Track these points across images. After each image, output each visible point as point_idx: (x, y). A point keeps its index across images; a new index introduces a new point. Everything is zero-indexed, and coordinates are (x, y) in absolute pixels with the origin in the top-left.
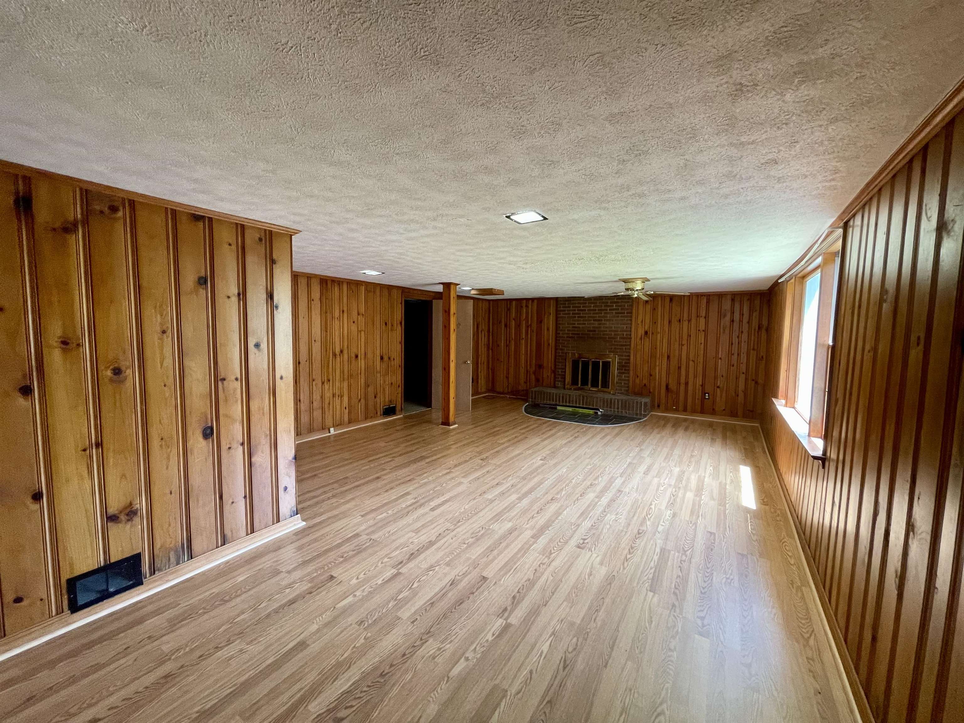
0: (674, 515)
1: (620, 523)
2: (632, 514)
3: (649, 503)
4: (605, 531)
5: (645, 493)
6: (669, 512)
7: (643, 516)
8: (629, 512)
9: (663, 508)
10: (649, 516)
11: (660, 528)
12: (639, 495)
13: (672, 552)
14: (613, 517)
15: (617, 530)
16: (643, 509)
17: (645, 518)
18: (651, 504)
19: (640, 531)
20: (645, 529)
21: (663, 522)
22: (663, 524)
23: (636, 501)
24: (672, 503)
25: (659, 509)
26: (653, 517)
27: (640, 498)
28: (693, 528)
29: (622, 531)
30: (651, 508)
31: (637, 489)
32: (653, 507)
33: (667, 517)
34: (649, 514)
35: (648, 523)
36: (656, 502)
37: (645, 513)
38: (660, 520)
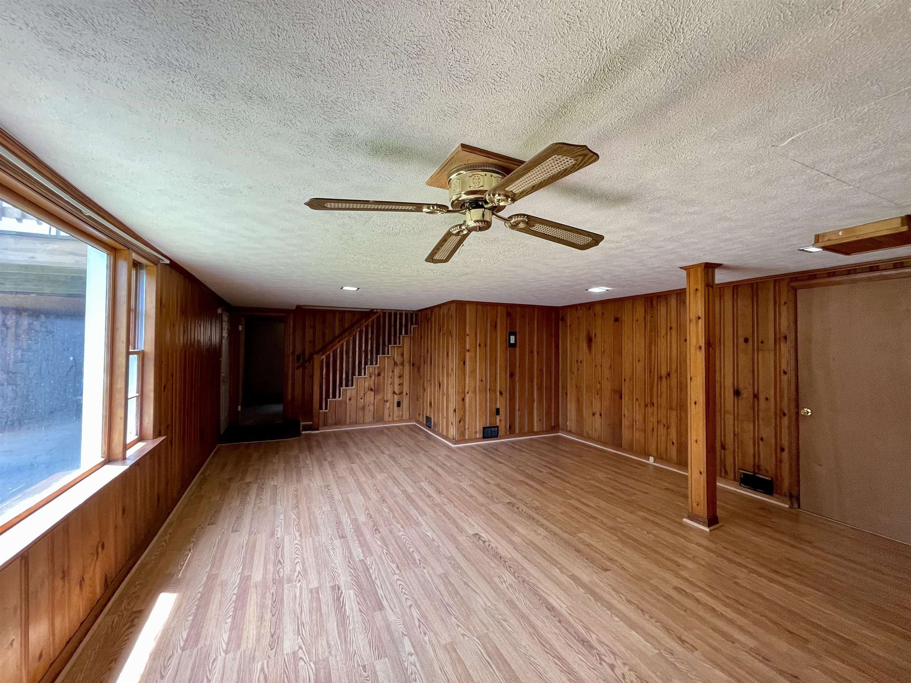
0: (272, 534)
1: (315, 507)
2: (312, 517)
3: (303, 536)
4: (321, 498)
5: (315, 549)
6: (279, 536)
7: (302, 520)
8: (315, 519)
9: (287, 539)
10: (296, 522)
11: (282, 517)
12: (319, 541)
13: (268, 505)
14: (324, 509)
15: (314, 502)
16: (305, 527)
17: (299, 518)
18: (300, 535)
19: (297, 508)
20: (294, 511)
21: (281, 523)
22: (280, 521)
23: (317, 533)
24: (278, 548)
25: (289, 534)
26: (292, 524)
27: (316, 538)
28: (253, 529)
29: (310, 503)
30: (299, 531)
31: (328, 551)
32: (297, 534)
33: (279, 529)
34: (296, 524)
35: (294, 516)
36: (297, 542)
37: (301, 523)
38: (285, 523)
